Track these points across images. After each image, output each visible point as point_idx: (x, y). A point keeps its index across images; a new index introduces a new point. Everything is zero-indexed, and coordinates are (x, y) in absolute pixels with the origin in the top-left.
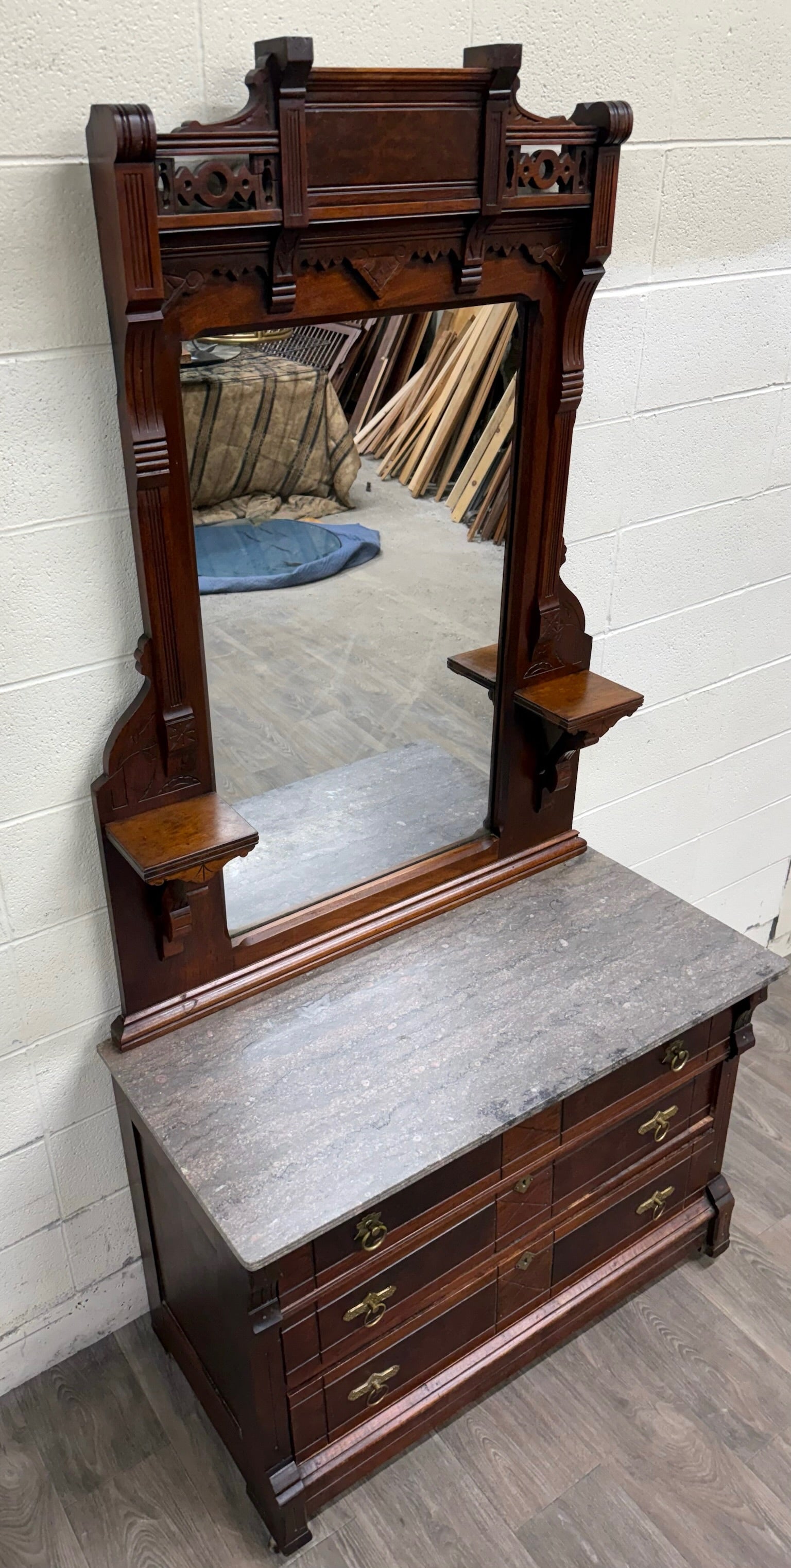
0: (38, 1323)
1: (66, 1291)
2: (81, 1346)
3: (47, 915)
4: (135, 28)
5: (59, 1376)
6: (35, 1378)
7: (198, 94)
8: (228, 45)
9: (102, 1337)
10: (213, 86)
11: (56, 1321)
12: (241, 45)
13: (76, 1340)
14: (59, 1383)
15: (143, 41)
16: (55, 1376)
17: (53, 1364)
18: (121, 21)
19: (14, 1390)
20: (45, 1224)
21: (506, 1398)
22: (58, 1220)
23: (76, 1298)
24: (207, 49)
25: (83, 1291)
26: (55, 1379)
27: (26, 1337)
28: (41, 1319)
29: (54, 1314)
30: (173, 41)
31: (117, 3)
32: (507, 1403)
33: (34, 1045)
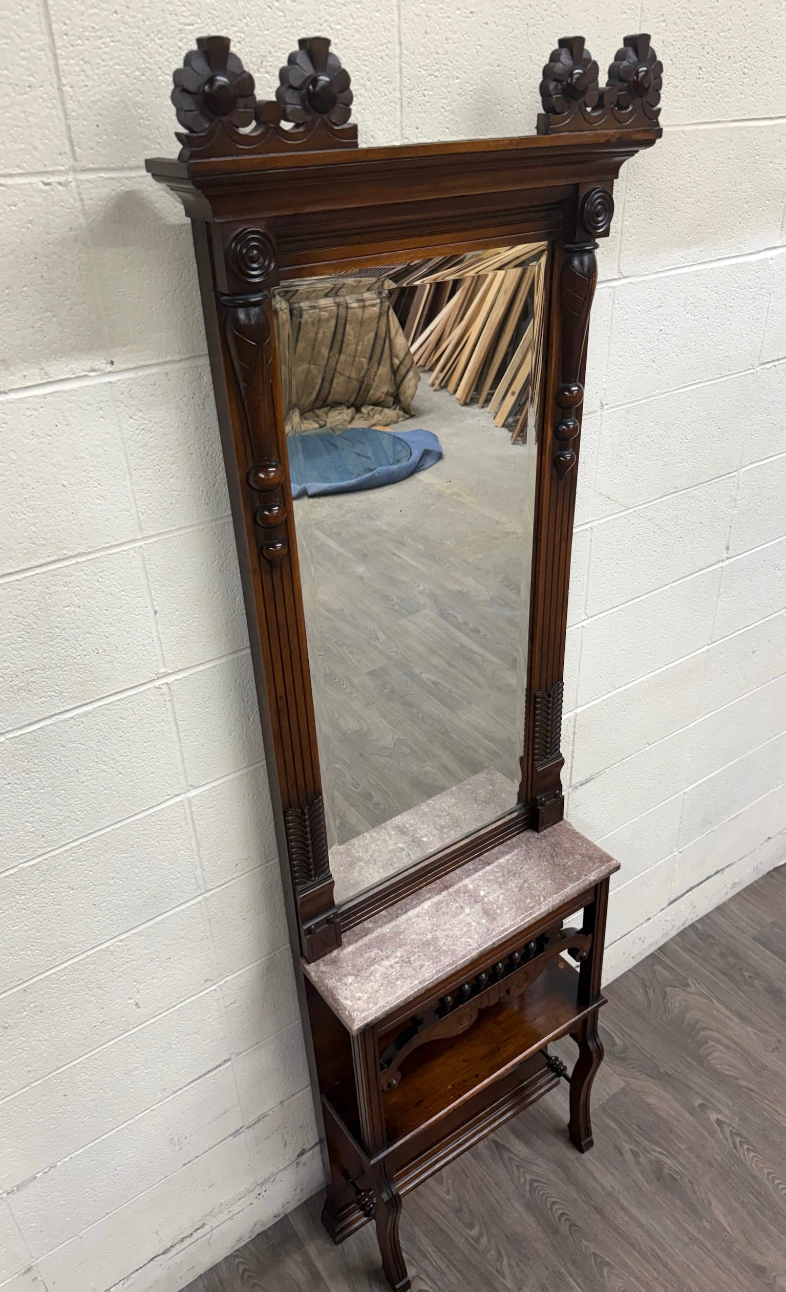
0: (225, 1216)
1: (248, 1187)
2: (259, 1229)
3: (237, 865)
4: (339, 27)
5: (241, 1260)
6: (219, 1263)
7: (394, 90)
8: (423, 40)
9: (278, 1219)
10: (408, 81)
11: (238, 1213)
12: (436, 40)
13: (255, 1225)
14: (241, 1268)
15: (346, 40)
16: (237, 1261)
17: (236, 1248)
18: (326, 21)
19: (201, 1276)
20: (230, 1133)
21: (654, 1269)
22: (241, 1128)
23: (256, 1190)
24: (404, 45)
25: (262, 1184)
26: (240, 1263)
27: (212, 1230)
28: (226, 1213)
29: (236, 1208)
30: (374, 39)
31: (322, 3)
32: (655, 1274)
33: (223, 982)
